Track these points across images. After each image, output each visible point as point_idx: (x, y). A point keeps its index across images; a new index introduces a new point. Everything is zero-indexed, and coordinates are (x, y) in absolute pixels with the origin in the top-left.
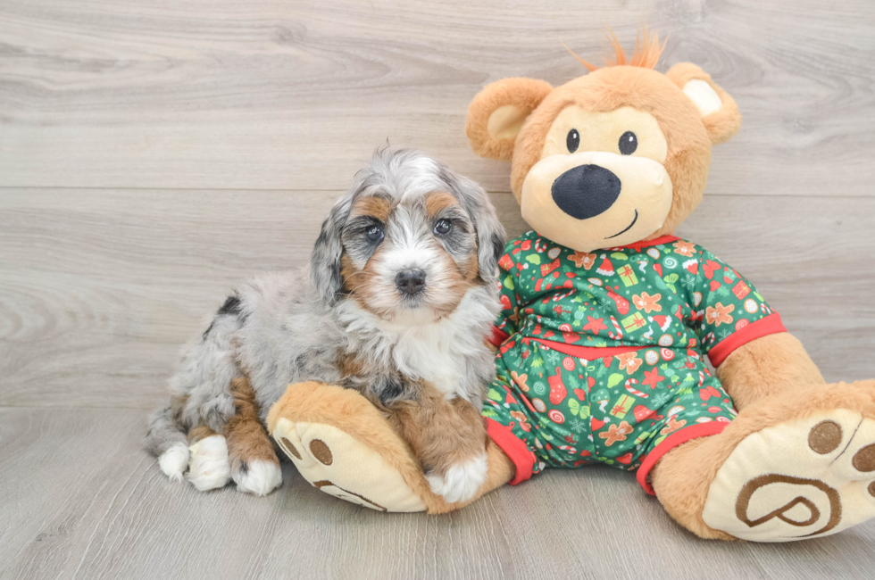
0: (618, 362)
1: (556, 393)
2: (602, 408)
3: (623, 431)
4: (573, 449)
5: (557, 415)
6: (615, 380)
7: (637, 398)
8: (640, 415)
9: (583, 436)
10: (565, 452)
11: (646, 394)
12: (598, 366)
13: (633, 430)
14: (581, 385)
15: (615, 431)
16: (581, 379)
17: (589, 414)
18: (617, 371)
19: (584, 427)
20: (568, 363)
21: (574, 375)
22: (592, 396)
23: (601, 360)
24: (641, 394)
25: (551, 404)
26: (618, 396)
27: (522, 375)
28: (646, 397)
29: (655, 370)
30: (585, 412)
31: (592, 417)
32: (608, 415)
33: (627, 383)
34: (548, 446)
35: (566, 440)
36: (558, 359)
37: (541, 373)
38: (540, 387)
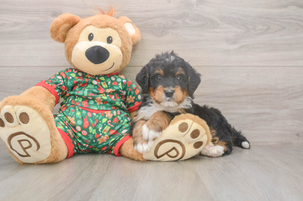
0: (106, 114)
1: (85, 125)
2: (100, 130)
3: (106, 138)
4: (87, 145)
5: (85, 133)
6: (104, 120)
7: (111, 127)
8: (112, 132)
9: (92, 140)
10: (85, 146)
11: (114, 126)
12: (99, 116)
13: (109, 138)
14: (94, 122)
15: (103, 138)
16: (94, 120)
17: (95, 132)
18: (105, 117)
19: (93, 137)
20: (89, 114)
21: (91, 118)
22: (97, 126)
23: (100, 113)
24: (112, 126)
25: (83, 128)
26: (105, 126)
27: (73, 118)
28: (114, 127)
29: (116, 118)
30: (94, 132)
31: (96, 133)
32: (101, 132)
33: (108, 122)
34: (78, 144)
35: (85, 142)
36: (86, 113)
37: (80, 117)
38: (80, 122)
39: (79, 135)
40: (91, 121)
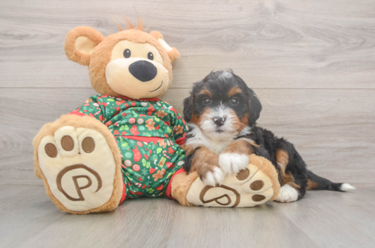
0: (159, 143)
1: (137, 157)
2: (155, 163)
3: (162, 173)
4: (140, 185)
5: (137, 167)
6: (159, 150)
7: (167, 159)
8: (169, 165)
9: (146, 177)
10: (137, 186)
12: (152, 145)
14: (147, 153)
15: (159, 173)
16: (146, 150)
18: (159, 147)
19: (147, 172)
20: (139, 144)
21: (143, 149)
22: (151, 158)
23: (152, 142)
24: (168, 157)
25: (134, 161)
26: (161, 157)
28: (170, 158)
29: (171, 148)
30: (148, 165)
31: (151, 167)
32: (157, 166)
33: (163, 152)
34: (129, 184)
35: (138, 180)
37: (128, 148)
38: (128, 155)
39: (130, 171)
40: (144, 153)
